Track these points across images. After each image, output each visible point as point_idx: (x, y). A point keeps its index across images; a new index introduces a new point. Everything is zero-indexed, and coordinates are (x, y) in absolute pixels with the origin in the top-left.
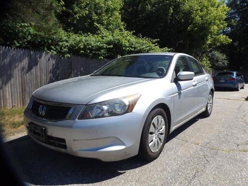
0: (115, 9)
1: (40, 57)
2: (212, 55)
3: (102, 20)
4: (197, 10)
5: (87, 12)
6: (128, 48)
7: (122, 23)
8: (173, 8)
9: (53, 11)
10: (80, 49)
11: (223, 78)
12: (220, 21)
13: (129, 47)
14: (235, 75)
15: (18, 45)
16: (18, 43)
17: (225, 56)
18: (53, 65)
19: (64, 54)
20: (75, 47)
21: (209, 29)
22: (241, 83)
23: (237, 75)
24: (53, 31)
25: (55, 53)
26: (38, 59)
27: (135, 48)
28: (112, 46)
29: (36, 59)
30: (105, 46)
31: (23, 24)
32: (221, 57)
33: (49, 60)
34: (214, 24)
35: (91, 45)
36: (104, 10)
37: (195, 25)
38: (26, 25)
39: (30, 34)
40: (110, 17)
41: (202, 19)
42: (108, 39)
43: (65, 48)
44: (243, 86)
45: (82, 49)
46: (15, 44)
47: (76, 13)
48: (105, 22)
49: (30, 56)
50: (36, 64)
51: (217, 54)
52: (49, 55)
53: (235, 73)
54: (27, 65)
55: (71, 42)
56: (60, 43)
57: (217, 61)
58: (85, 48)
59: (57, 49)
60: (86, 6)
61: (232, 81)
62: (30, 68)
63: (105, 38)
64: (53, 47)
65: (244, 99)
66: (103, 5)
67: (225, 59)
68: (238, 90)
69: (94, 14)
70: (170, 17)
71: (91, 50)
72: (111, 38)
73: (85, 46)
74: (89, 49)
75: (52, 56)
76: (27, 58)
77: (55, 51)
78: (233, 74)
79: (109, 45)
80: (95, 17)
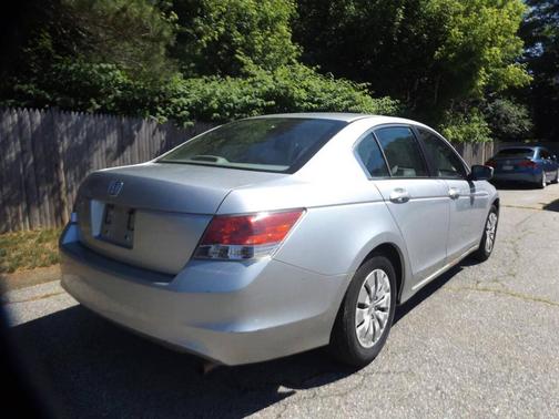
0: (278, 18)
1: (139, 129)
2: (495, 108)
3: (253, 44)
4: (456, 14)
5: (222, 30)
6: (305, 104)
7: (294, 48)
8: (404, 10)
9: (162, 43)
10: (212, 110)
11: (508, 162)
12: (505, 36)
13: (307, 101)
14: (535, 156)
15: (98, 106)
16: (98, 103)
17: (524, 110)
18: (162, 142)
19: (181, 121)
20: (202, 106)
21: (481, 54)
22: (549, 171)
23: (542, 154)
24: (162, 79)
25: (165, 119)
26: (136, 133)
27: (319, 102)
28: (273, 102)
29: (131, 131)
30: (259, 101)
31: (104, 66)
32: (515, 112)
33: (154, 134)
34: (493, 43)
35: (232, 101)
36: (256, 22)
37: (451, 47)
38: (110, 66)
39: (117, 84)
40: (269, 35)
41: (466, 34)
42: (265, 88)
43: (183, 109)
44: (557, 177)
45: (216, 111)
46: (91, 105)
47: (200, 35)
48: (259, 48)
49: (121, 128)
50: (131, 142)
51: (507, 106)
52: (155, 124)
53: (536, 151)
54: (115, 145)
55: (194, 97)
56: (175, 101)
57: (507, 121)
58: (221, 109)
59: (168, 111)
60: (220, 16)
61: (530, 167)
62: (121, 149)
63: (259, 85)
64: (160, 109)
65: (541, 207)
66: (255, 13)
67: (524, 117)
68: (541, 187)
69: (236, 33)
70: (396, 30)
71: (232, 111)
72: (270, 85)
73: (221, 104)
74: (229, 109)
75: (158, 125)
76: (115, 132)
77: (165, 115)
78: (531, 152)
79: (267, 101)
80: (238, 38)
